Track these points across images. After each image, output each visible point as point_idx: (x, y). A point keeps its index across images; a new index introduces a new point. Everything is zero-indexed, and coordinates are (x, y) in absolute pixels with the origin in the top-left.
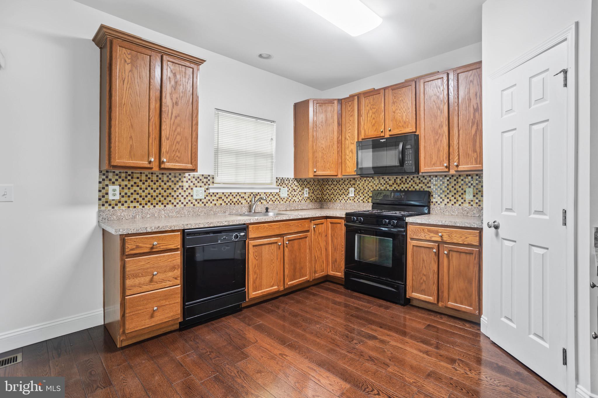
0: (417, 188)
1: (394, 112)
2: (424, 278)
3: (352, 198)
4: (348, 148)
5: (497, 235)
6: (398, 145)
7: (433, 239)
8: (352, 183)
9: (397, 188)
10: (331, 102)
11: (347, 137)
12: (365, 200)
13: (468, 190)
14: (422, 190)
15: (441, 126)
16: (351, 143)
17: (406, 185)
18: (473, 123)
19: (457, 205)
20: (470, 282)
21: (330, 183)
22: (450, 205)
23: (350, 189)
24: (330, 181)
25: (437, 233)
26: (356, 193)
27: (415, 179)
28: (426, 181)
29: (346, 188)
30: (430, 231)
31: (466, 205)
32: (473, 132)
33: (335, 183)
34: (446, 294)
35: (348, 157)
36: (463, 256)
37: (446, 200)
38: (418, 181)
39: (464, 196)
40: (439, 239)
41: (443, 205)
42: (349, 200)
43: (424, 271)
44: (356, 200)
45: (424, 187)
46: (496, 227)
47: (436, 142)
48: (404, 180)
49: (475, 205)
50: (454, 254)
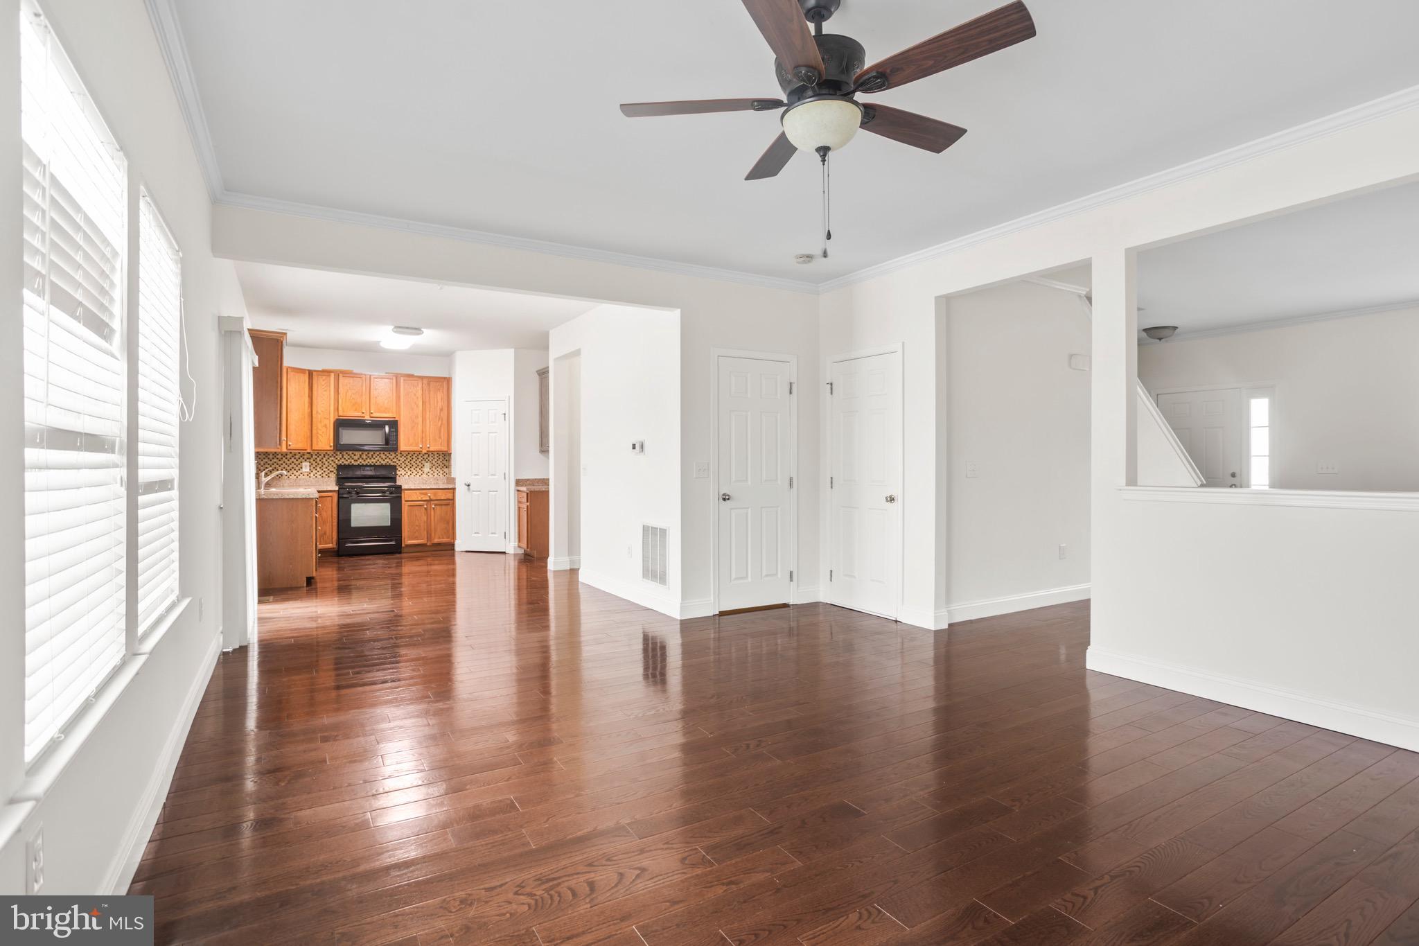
0: (384, 463)
1: (376, 398)
2: (417, 528)
3: (306, 474)
4: (321, 422)
5: (469, 489)
6: (385, 427)
7: (424, 499)
8: (305, 457)
9: (363, 462)
10: (302, 371)
11: (320, 411)
12: (324, 475)
13: (426, 464)
14: (388, 464)
15: (417, 417)
16: (325, 418)
17: (373, 460)
18: (439, 419)
19: (418, 476)
20: (448, 523)
21: (271, 456)
22: (412, 476)
23: (304, 464)
24: (271, 455)
25: (426, 494)
26: (312, 468)
27: (382, 455)
28: (391, 457)
29: (297, 463)
30: (421, 494)
31: (424, 475)
32: (439, 425)
33: (280, 457)
34: (433, 535)
35: (320, 432)
36: (443, 507)
37: (409, 473)
38: (384, 457)
39: (423, 469)
40: (428, 499)
41: (407, 476)
42: (301, 475)
43: (417, 523)
44: (312, 475)
45: (390, 462)
46: (469, 485)
47: (412, 428)
48: (370, 455)
49: (431, 475)
50: (438, 507)
